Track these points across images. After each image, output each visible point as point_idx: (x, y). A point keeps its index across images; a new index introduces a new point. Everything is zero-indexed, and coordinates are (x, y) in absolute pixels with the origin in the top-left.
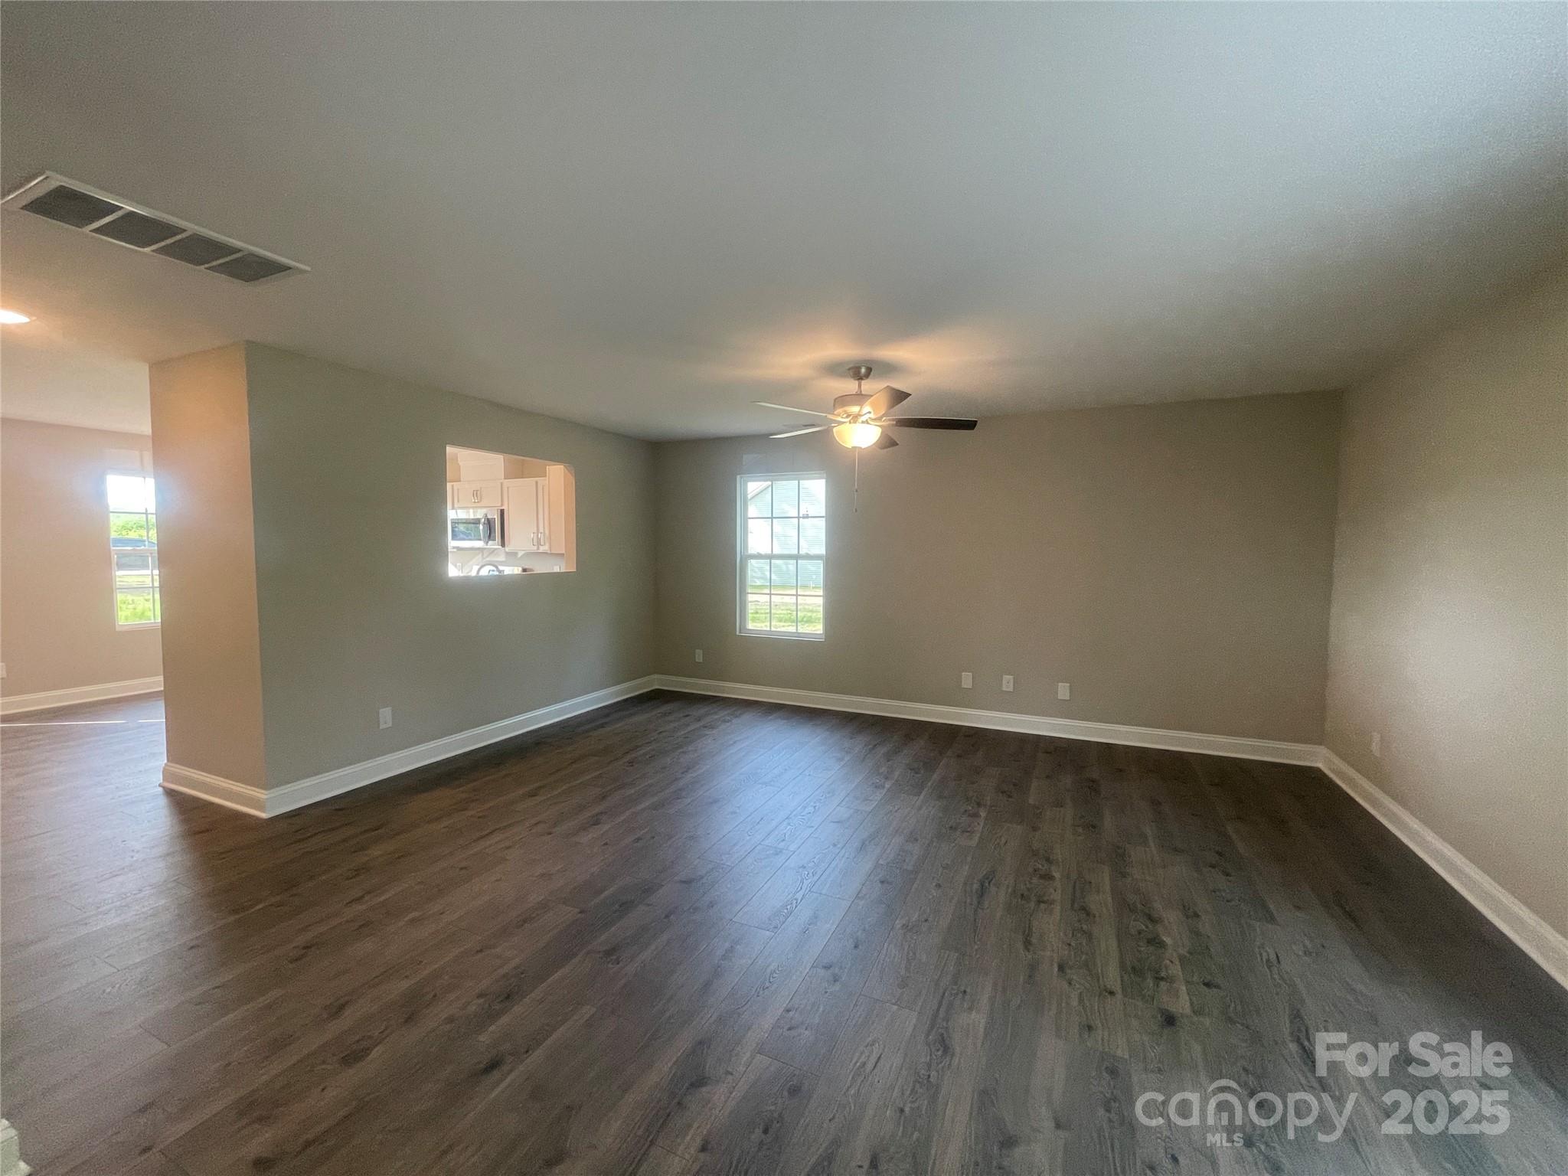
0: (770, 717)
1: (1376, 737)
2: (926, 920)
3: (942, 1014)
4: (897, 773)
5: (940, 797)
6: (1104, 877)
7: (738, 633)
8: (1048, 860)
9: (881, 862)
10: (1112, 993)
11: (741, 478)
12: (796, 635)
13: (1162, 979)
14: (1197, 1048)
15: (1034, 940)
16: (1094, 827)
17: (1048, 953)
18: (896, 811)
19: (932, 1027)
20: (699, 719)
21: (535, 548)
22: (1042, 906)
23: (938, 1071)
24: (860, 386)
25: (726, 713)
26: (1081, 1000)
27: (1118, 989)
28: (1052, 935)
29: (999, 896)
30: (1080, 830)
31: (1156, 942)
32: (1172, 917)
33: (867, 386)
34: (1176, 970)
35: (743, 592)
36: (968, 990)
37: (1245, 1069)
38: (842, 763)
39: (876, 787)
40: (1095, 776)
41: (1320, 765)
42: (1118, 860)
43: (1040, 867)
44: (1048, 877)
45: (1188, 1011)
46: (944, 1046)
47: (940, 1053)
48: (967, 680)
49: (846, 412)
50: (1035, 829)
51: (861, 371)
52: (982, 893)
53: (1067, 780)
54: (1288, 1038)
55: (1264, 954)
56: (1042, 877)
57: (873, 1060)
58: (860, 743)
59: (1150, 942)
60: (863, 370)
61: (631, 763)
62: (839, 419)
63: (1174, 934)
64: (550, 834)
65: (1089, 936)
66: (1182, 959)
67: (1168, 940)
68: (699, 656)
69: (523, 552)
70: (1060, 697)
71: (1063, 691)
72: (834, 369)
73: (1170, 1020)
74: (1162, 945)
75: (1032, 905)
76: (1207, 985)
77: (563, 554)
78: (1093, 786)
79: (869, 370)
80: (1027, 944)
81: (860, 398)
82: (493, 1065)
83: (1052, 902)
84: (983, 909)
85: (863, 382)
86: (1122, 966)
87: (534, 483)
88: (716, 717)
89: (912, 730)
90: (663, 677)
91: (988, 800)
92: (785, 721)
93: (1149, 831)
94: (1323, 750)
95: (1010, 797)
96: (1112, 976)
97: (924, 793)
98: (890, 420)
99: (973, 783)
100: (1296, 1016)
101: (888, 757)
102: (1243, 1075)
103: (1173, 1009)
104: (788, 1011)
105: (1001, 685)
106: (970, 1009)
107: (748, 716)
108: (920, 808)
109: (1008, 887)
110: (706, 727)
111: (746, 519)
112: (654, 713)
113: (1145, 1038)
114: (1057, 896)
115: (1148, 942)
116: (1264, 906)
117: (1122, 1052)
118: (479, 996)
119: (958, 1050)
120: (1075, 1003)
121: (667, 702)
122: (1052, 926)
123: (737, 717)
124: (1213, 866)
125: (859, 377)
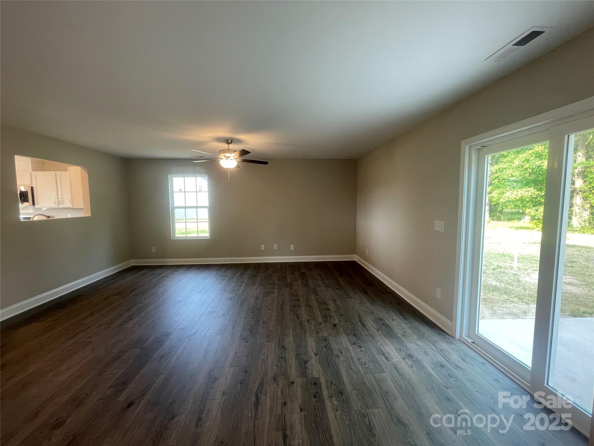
0: (191, 270)
1: (367, 250)
2: (269, 319)
3: (281, 341)
4: (245, 281)
5: (262, 285)
6: (313, 297)
7: (172, 239)
8: (297, 296)
9: (250, 307)
10: (321, 323)
11: (170, 175)
12: (198, 237)
13: (331, 317)
14: (341, 329)
15: (299, 316)
16: (307, 285)
17: (304, 319)
18: (249, 292)
19: (279, 344)
20: (160, 275)
21: (57, 206)
22: (299, 308)
23: (284, 354)
24: (229, 146)
25: (171, 271)
26: (315, 328)
27: (322, 322)
28: (303, 314)
29: (287, 308)
30: (304, 286)
31: (328, 309)
32: (331, 303)
33: (231, 146)
34: (334, 314)
35: (174, 223)
36: (286, 333)
37: (351, 330)
38: (225, 281)
39: (240, 286)
40: (304, 271)
41: (355, 260)
42: (315, 292)
43: (296, 298)
44: (298, 300)
45: (338, 322)
46: (284, 348)
47: (283, 350)
48: (263, 247)
49: (224, 155)
50: (292, 289)
51: (229, 141)
52: (282, 309)
53: (297, 274)
54: (358, 322)
55: (351, 306)
56: (297, 300)
57: (266, 357)
58: (229, 273)
59: (327, 310)
60: (230, 141)
61: (136, 295)
62: (221, 157)
63: (332, 306)
64: (110, 328)
65: (313, 312)
66: (334, 311)
67: (331, 308)
68: (154, 249)
69: (46, 208)
70: (291, 249)
71: (292, 247)
72: (220, 140)
73: (335, 325)
74: (330, 309)
75: (296, 308)
76: (341, 315)
77: (83, 209)
78: (304, 274)
79: (232, 141)
80: (298, 318)
81: (229, 151)
82: (130, 405)
83: (301, 306)
84: (284, 312)
85: (230, 145)
86: (322, 316)
87: (54, 174)
88: (167, 273)
89: (246, 267)
90: (135, 260)
91: (276, 283)
92: (197, 271)
93: (321, 283)
94: (356, 256)
95: (282, 281)
96: (320, 320)
97: (256, 285)
98: (240, 159)
99: (270, 279)
100: (359, 317)
101: (241, 276)
102: (351, 331)
103: (335, 323)
104: (236, 354)
105: (274, 248)
106: (288, 338)
107: (181, 271)
108: (256, 290)
109: (289, 305)
110: (164, 277)
111: (173, 192)
112: (137, 275)
113: (330, 331)
114: (302, 304)
115: (326, 310)
116: (349, 295)
117: (326, 335)
118: (109, 388)
119: (288, 348)
120: (313, 328)
121: (141, 270)
122: (303, 312)
123: (176, 271)
124: (337, 289)
125: (228, 143)
